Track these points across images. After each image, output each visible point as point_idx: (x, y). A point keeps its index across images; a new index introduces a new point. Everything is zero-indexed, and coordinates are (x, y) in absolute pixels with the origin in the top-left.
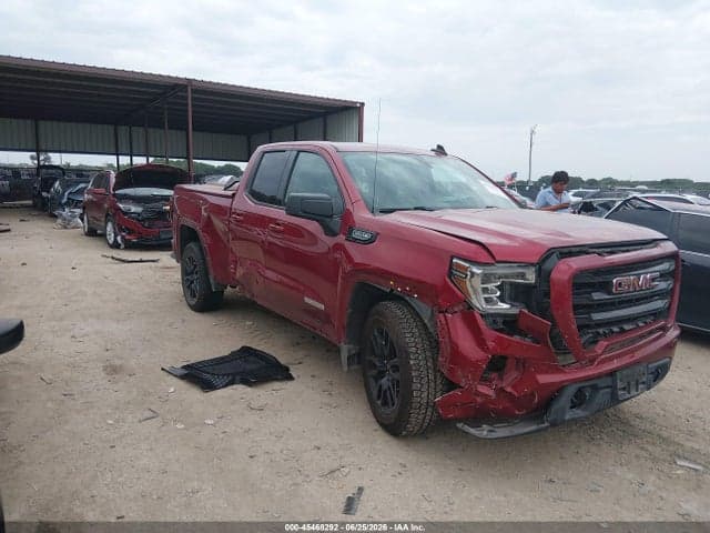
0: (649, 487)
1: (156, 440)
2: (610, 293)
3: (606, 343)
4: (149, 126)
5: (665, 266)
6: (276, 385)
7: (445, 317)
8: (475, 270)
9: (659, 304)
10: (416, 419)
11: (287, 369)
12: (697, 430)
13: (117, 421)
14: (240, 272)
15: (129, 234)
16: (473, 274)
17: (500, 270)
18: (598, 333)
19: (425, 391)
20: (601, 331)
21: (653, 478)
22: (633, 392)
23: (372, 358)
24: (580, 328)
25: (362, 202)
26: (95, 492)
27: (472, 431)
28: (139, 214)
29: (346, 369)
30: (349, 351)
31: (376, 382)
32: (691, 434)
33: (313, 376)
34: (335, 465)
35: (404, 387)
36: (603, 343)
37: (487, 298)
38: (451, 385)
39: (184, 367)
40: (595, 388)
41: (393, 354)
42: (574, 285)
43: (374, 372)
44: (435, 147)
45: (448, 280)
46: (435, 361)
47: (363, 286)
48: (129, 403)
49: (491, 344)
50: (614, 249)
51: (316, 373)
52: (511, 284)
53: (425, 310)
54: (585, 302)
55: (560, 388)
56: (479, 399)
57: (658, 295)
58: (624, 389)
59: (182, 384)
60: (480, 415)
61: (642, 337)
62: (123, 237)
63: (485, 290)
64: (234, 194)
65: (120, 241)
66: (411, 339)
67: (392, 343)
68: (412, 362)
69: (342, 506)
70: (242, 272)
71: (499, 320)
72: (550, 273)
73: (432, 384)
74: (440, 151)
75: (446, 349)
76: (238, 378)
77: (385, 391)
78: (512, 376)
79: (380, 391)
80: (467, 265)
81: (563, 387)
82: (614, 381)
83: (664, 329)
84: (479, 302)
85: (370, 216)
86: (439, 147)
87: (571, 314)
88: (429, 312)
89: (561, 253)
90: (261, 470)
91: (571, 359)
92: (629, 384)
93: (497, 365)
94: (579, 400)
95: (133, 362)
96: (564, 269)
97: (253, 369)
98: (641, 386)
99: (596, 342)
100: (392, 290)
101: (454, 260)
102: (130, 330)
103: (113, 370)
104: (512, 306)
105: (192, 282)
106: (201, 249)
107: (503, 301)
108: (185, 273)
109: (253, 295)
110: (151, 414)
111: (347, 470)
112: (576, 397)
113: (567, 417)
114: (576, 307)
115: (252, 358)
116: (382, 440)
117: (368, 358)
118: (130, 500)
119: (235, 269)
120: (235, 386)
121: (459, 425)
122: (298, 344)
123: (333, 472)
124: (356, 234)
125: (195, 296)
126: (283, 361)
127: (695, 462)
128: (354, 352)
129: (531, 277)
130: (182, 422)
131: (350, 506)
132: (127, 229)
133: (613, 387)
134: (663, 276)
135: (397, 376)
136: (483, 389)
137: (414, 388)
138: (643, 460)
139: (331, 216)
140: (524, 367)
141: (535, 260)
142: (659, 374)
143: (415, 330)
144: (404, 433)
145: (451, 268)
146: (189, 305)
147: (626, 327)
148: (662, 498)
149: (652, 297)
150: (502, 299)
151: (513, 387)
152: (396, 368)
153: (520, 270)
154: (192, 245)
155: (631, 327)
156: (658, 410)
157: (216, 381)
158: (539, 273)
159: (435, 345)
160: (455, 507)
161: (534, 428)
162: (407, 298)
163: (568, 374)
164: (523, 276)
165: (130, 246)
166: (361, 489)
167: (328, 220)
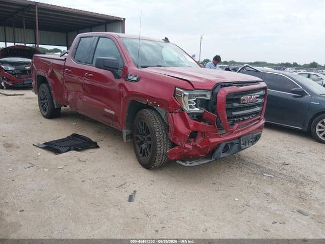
0: (253, 184)
1: (35, 176)
2: (240, 103)
3: (238, 125)
4: (15, 27)
5: (262, 92)
6: (91, 150)
7: (172, 115)
8: (186, 93)
9: (258, 109)
10: (158, 160)
11: (96, 143)
12: (271, 162)
13: (14, 169)
14: (70, 98)
15: (8, 81)
16: (184, 95)
17: (196, 93)
18: (234, 120)
19: (162, 148)
20: (235, 119)
21: (254, 180)
22: (247, 146)
23: (138, 136)
24: (228, 118)
25: (133, 62)
26: (7, 201)
27: (183, 164)
28: (13, 71)
29: (125, 141)
30: (127, 133)
31: (140, 146)
32: (269, 163)
33: (109, 146)
34: (123, 182)
35: (153, 147)
36: (237, 125)
37: (190, 106)
38: (174, 145)
39: (44, 144)
40: (232, 144)
41: (148, 132)
42: (227, 99)
43: (139, 142)
44: (164, 39)
45: (173, 98)
46: (167, 134)
47: (134, 102)
48: (18, 160)
49: (191, 126)
50: (243, 84)
51: (110, 145)
52: (200, 99)
53: (163, 112)
54: (230, 107)
55: (219, 144)
56: (185, 151)
57: (258, 105)
58: (244, 144)
59: (44, 151)
60: (186, 157)
61: (251, 122)
62: (5, 83)
63: (189, 102)
64: (66, 59)
65: (3, 85)
66: (156, 125)
67: (147, 128)
68: (157, 136)
69: (128, 199)
70: (71, 98)
71: (195, 115)
72: (217, 94)
73: (166, 145)
74: (166, 40)
75: (172, 129)
76: (72, 147)
77: (144, 150)
78: (200, 139)
79: (141, 150)
80: (182, 91)
81: (220, 144)
82: (240, 141)
83: (260, 119)
84: (187, 108)
85: (136, 69)
86: (166, 38)
87: (225, 112)
88: (165, 112)
89: (221, 86)
90: (88, 187)
91: (224, 131)
92: (245, 142)
93: (193, 135)
94: (226, 149)
95: (18, 142)
96: (223, 93)
97: (79, 144)
98: (250, 143)
99: (234, 125)
100: (147, 104)
101: (177, 89)
102: (14, 127)
103: (8, 146)
104: (200, 109)
105: (44, 104)
106: (49, 87)
107: (197, 107)
108: (40, 99)
109: (77, 109)
110: (31, 165)
111: (128, 184)
112: (225, 148)
113: (221, 156)
114: (227, 109)
115: (78, 139)
116: (143, 171)
117: (136, 136)
118: (26, 203)
119: (67, 96)
120: (71, 152)
121: (178, 162)
122: (100, 132)
123: (122, 185)
124: (130, 77)
125: (46, 111)
126: (93, 140)
127: (270, 174)
128: (129, 133)
129: (209, 97)
130: (46, 168)
131: (131, 199)
132: (7, 79)
133: (239, 144)
134: (261, 97)
135: (149, 142)
136: (187, 146)
137: (158, 146)
138: (250, 174)
139: (118, 69)
140: (205, 136)
141: (211, 88)
142: (257, 138)
143: (158, 121)
144: (153, 167)
145: (175, 92)
146: (43, 115)
147: (245, 118)
148: (258, 188)
149: (256, 105)
150: (196, 106)
151: (200, 144)
152: (149, 139)
153: (204, 93)
154: (44, 85)
155: (247, 118)
156: (255, 155)
157: (62, 149)
158: (212, 94)
159: (167, 128)
160: (175, 196)
161: (208, 161)
162: (154, 107)
163: (222, 138)
164: (205, 96)
165: (8, 88)
166: (135, 192)
167: (116, 70)
